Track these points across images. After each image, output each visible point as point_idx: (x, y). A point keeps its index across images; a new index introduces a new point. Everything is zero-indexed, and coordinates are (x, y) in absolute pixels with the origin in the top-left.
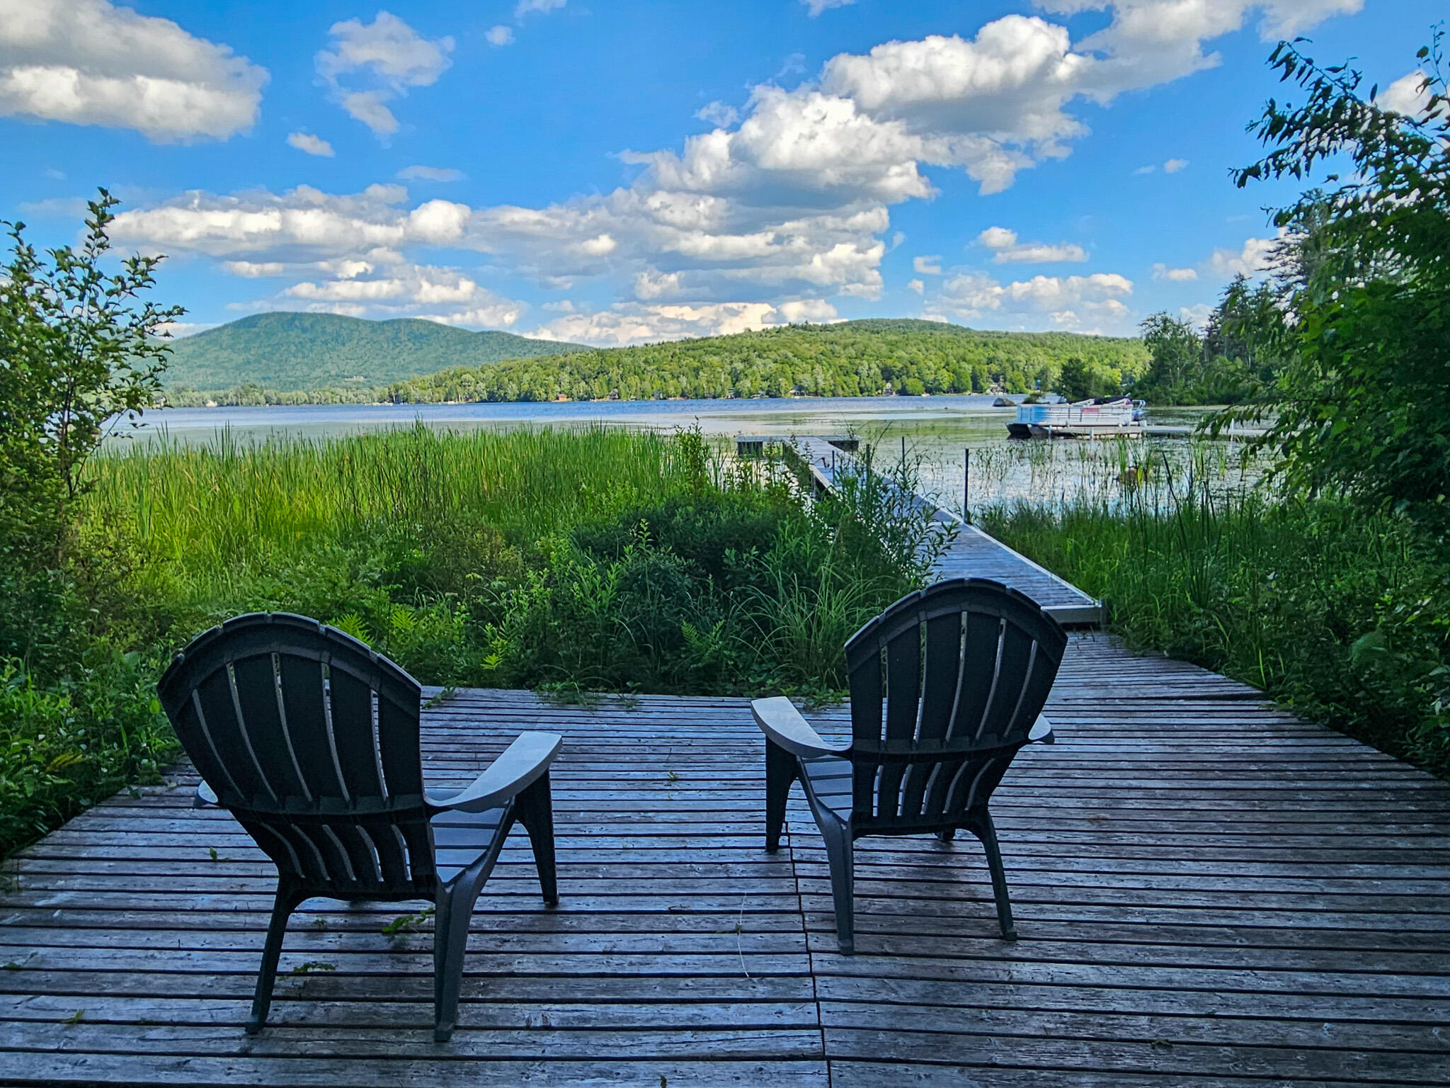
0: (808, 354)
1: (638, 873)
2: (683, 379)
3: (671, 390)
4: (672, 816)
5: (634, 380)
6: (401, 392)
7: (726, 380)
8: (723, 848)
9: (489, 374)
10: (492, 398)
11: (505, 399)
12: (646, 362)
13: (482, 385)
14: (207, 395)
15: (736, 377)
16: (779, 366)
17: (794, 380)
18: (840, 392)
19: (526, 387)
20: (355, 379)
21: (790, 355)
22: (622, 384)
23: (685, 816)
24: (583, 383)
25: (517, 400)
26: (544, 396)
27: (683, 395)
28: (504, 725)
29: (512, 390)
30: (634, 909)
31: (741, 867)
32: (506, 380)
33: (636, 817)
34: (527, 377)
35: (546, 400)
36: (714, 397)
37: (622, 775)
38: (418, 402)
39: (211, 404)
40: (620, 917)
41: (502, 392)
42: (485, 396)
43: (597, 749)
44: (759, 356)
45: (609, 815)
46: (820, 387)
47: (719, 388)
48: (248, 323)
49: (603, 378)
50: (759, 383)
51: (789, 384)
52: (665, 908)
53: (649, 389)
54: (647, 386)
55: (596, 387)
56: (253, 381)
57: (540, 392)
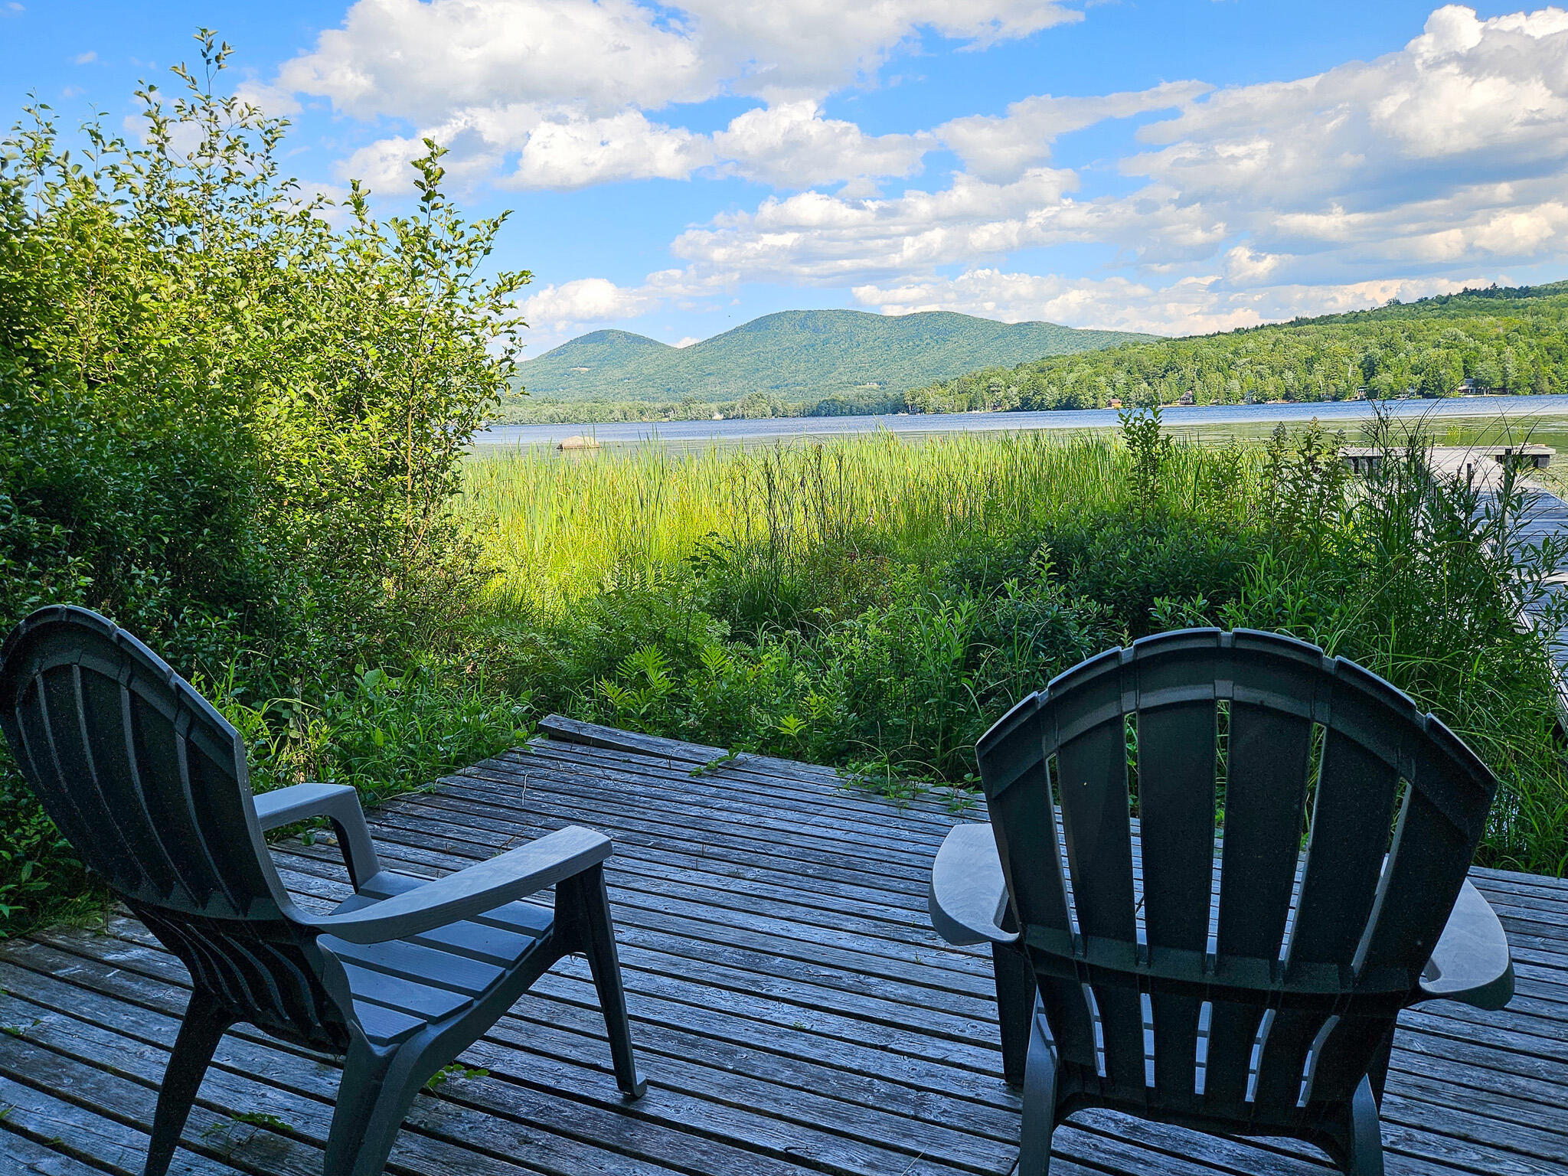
0: (1493, 333)
1: (786, 1075)
2: (1289, 375)
3: (1270, 389)
4: (902, 990)
5: (1215, 378)
6: (918, 400)
7: (1354, 374)
8: (943, 1062)
9: (1024, 375)
10: (1026, 406)
11: (1042, 407)
12: (1236, 353)
13: (1014, 390)
14: (714, 406)
15: (1370, 369)
16: (1443, 352)
17: (1466, 371)
18: (1546, 386)
19: (1067, 391)
20: (868, 386)
21: (1462, 334)
22: (1198, 383)
23: (918, 994)
24: (1145, 385)
25: (1056, 408)
26: (1092, 402)
27: (1287, 397)
28: (772, 812)
29: (1052, 393)
30: (737, 1135)
31: (945, 1103)
32: (1045, 382)
33: (848, 979)
34: (1072, 377)
35: (1095, 407)
36: (1335, 399)
37: (872, 910)
38: (937, 411)
39: (718, 416)
40: (704, 1144)
41: (1038, 398)
42: (1017, 403)
43: (871, 866)
44: (1410, 338)
45: (812, 968)
46: (1511, 380)
47: (1343, 385)
48: (760, 325)
49: (1172, 377)
50: (1408, 377)
51: (1458, 377)
52: (778, 1147)
53: (1237, 390)
54: (1235, 385)
55: (1163, 390)
56: (760, 391)
57: (1086, 397)
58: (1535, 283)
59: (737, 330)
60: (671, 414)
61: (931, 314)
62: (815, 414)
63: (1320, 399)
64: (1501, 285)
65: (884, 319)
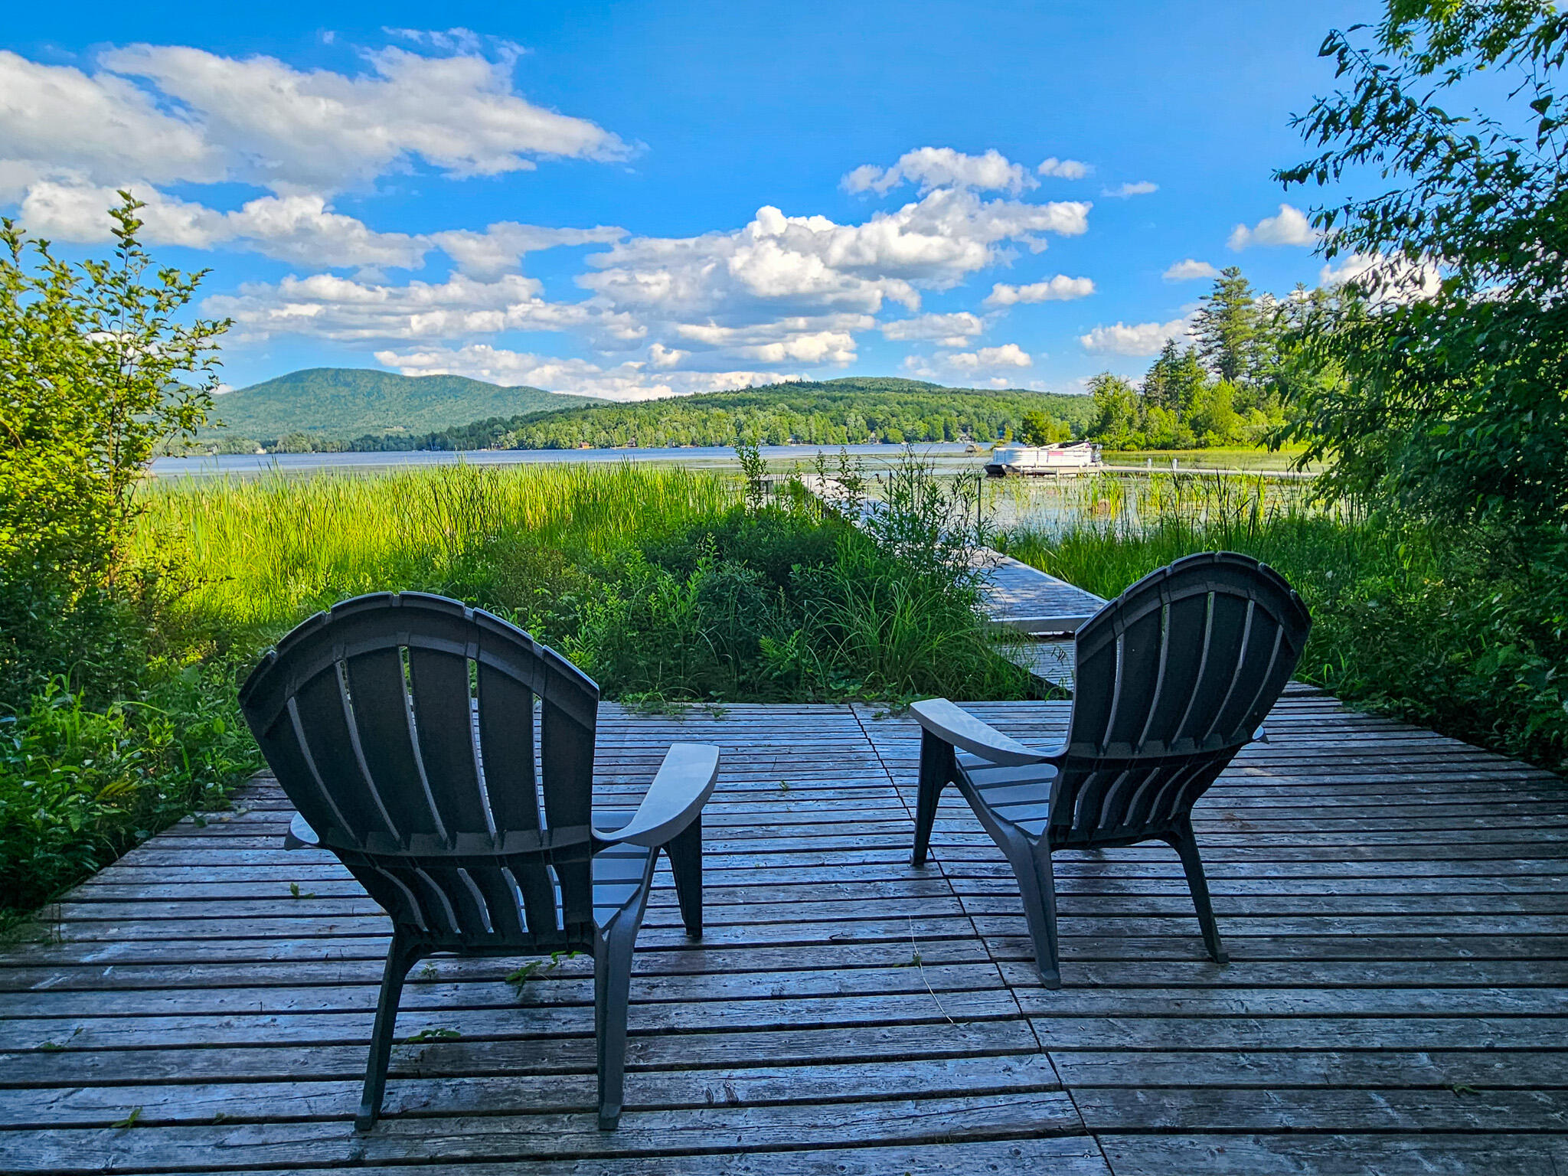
0: (802, 407)
1: (781, 896)
2: (693, 429)
3: (683, 439)
5: (649, 430)
6: (436, 440)
7: (731, 430)
8: (865, 864)
9: (518, 424)
10: (522, 446)
11: (533, 447)
12: (660, 414)
13: (512, 434)
14: (256, 443)
15: (739, 427)
16: (778, 418)
17: (790, 430)
18: (831, 440)
19: (551, 436)
21: (786, 407)
22: (638, 434)
23: (811, 830)
24: (604, 433)
25: (543, 448)
26: (566, 444)
27: (693, 443)
29: (540, 438)
30: (791, 940)
31: (891, 885)
32: (534, 429)
33: (759, 831)
34: (552, 426)
35: (568, 447)
36: (720, 445)
38: (454, 449)
39: (261, 451)
40: (778, 951)
42: (515, 444)
44: (760, 409)
45: (729, 830)
46: (814, 435)
47: (725, 437)
48: (296, 378)
49: (622, 428)
50: (760, 433)
51: (787, 434)
52: (825, 938)
53: (663, 438)
54: (661, 435)
55: (616, 436)
56: (299, 431)
57: (564, 440)
58: (822, 380)
59: (274, 381)
60: (215, 450)
61: (444, 377)
62: (352, 449)
63: (712, 445)
64: (805, 380)
65: (403, 378)
